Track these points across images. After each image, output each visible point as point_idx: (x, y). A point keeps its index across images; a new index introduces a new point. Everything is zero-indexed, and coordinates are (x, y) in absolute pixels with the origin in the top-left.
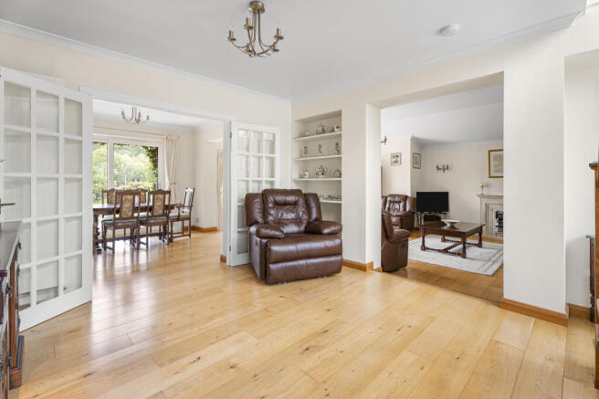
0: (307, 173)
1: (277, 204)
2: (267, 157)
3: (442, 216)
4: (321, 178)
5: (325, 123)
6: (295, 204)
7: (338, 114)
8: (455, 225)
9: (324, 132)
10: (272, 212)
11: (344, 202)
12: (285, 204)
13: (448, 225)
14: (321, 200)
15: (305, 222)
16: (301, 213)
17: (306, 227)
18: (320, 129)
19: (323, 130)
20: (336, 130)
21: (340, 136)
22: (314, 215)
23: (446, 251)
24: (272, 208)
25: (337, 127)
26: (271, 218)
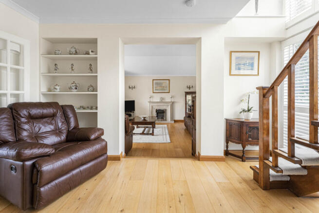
0: (58, 87)
1: (32, 118)
2: (11, 69)
3: (132, 114)
4: (75, 92)
5: (77, 46)
6: (53, 116)
7: (94, 42)
8: (146, 119)
9: (76, 53)
10: (26, 127)
11: (100, 111)
12: (42, 117)
13: (143, 119)
14: (77, 111)
15: (65, 131)
16: (60, 124)
17: (67, 136)
18: (73, 50)
19: (76, 52)
20: (91, 53)
21: (96, 59)
22: (73, 124)
23: (143, 133)
24: (26, 123)
25: (92, 52)
26: (25, 134)
